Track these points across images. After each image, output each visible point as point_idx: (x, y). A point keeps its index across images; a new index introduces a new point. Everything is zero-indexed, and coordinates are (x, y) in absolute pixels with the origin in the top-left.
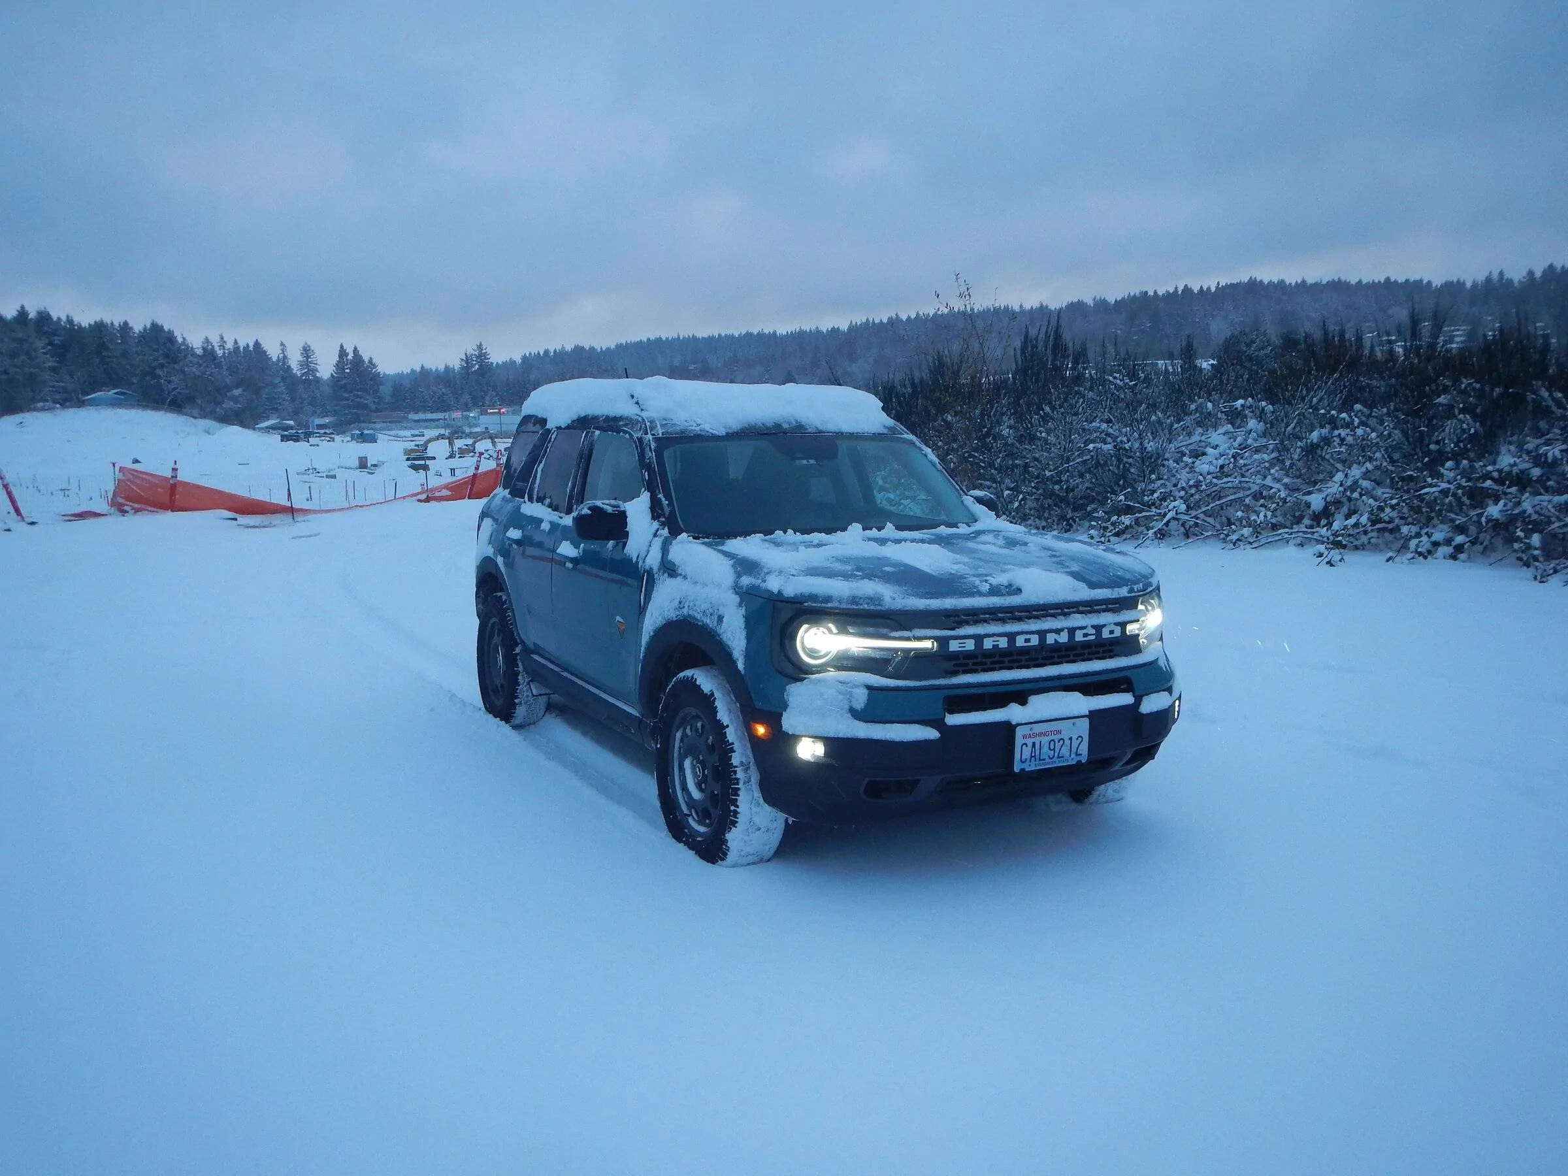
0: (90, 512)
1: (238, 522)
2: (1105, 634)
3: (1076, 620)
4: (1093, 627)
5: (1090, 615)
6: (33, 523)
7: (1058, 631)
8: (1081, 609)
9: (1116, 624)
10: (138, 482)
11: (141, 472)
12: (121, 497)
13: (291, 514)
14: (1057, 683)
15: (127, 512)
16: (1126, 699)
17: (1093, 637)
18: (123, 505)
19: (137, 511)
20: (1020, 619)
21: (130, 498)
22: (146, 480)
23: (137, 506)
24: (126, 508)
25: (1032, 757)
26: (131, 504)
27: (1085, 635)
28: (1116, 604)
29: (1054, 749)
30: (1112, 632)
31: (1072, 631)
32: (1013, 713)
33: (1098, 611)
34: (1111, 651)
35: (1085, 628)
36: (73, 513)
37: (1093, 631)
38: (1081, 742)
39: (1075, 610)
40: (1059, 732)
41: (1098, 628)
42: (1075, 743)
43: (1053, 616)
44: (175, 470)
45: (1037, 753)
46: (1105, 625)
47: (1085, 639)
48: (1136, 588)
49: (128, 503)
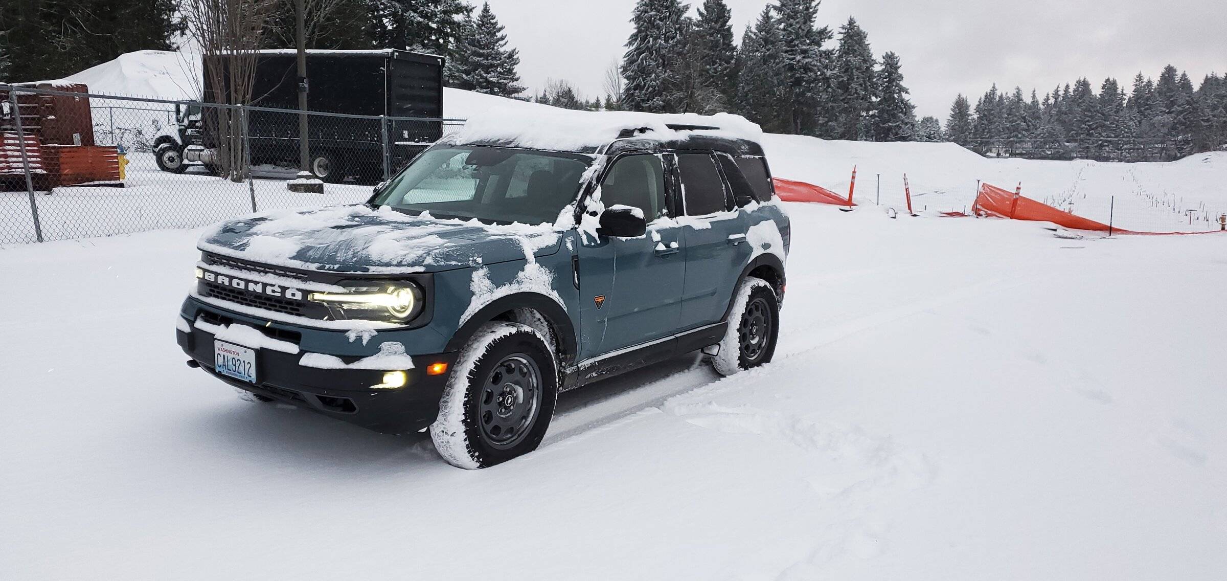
0: (957, 212)
1: (1058, 232)
2: (288, 294)
3: (270, 278)
4: (279, 286)
5: (282, 278)
6: (915, 215)
7: (256, 283)
8: (277, 271)
9: (298, 290)
10: (993, 195)
11: (994, 188)
12: (980, 205)
13: (1109, 232)
14: (252, 320)
15: (981, 215)
16: (292, 348)
17: (279, 295)
18: (980, 210)
19: (988, 215)
20: (240, 268)
21: (988, 206)
22: (999, 194)
23: (989, 212)
24: (982, 213)
25: (223, 365)
26: (986, 210)
27: (273, 291)
28: (306, 275)
29: (235, 365)
30: (293, 295)
31: (265, 285)
32: (219, 331)
33: (288, 276)
34: (298, 310)
35: (274, 286)
36: (948, 212)
37: (279, 290)
38: (250, 367)
39: (273, 271)
40: (237, 354)
41: (284, 289)
42: (247, 366)
43: (259, 272)
44: (1018, 188)
45: (226, 363)
46: (289, 288)
47: (273, 294)
48: (327, 266)
49: (984, 209)
